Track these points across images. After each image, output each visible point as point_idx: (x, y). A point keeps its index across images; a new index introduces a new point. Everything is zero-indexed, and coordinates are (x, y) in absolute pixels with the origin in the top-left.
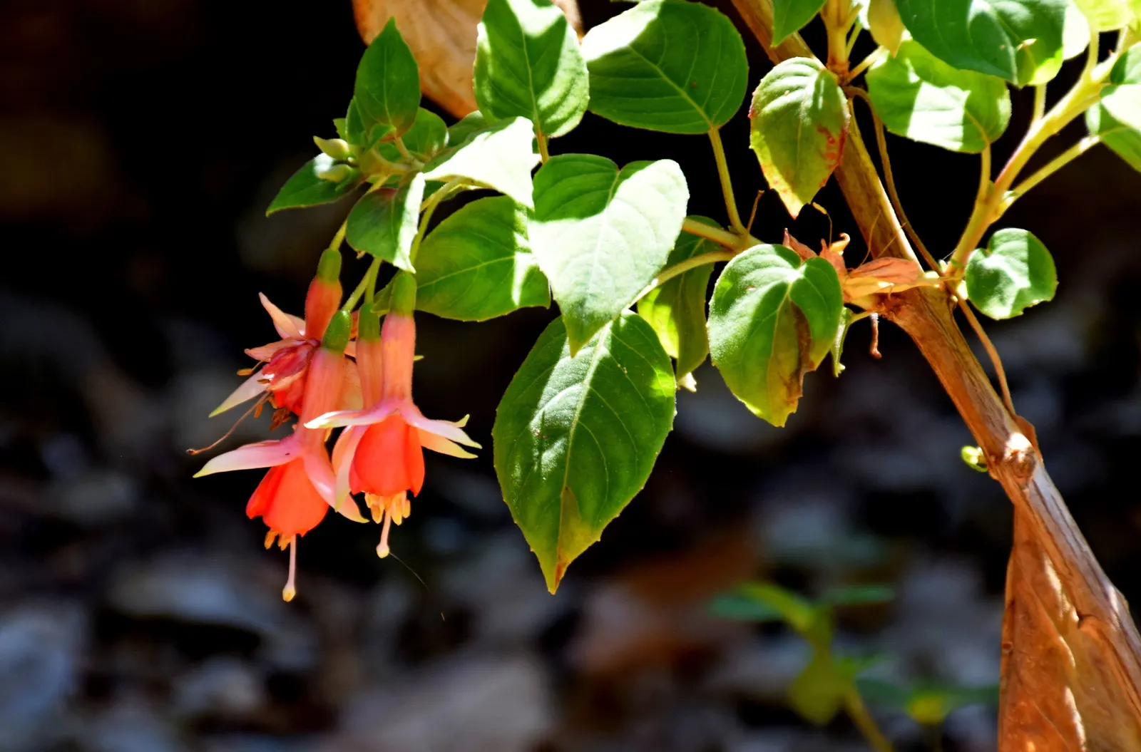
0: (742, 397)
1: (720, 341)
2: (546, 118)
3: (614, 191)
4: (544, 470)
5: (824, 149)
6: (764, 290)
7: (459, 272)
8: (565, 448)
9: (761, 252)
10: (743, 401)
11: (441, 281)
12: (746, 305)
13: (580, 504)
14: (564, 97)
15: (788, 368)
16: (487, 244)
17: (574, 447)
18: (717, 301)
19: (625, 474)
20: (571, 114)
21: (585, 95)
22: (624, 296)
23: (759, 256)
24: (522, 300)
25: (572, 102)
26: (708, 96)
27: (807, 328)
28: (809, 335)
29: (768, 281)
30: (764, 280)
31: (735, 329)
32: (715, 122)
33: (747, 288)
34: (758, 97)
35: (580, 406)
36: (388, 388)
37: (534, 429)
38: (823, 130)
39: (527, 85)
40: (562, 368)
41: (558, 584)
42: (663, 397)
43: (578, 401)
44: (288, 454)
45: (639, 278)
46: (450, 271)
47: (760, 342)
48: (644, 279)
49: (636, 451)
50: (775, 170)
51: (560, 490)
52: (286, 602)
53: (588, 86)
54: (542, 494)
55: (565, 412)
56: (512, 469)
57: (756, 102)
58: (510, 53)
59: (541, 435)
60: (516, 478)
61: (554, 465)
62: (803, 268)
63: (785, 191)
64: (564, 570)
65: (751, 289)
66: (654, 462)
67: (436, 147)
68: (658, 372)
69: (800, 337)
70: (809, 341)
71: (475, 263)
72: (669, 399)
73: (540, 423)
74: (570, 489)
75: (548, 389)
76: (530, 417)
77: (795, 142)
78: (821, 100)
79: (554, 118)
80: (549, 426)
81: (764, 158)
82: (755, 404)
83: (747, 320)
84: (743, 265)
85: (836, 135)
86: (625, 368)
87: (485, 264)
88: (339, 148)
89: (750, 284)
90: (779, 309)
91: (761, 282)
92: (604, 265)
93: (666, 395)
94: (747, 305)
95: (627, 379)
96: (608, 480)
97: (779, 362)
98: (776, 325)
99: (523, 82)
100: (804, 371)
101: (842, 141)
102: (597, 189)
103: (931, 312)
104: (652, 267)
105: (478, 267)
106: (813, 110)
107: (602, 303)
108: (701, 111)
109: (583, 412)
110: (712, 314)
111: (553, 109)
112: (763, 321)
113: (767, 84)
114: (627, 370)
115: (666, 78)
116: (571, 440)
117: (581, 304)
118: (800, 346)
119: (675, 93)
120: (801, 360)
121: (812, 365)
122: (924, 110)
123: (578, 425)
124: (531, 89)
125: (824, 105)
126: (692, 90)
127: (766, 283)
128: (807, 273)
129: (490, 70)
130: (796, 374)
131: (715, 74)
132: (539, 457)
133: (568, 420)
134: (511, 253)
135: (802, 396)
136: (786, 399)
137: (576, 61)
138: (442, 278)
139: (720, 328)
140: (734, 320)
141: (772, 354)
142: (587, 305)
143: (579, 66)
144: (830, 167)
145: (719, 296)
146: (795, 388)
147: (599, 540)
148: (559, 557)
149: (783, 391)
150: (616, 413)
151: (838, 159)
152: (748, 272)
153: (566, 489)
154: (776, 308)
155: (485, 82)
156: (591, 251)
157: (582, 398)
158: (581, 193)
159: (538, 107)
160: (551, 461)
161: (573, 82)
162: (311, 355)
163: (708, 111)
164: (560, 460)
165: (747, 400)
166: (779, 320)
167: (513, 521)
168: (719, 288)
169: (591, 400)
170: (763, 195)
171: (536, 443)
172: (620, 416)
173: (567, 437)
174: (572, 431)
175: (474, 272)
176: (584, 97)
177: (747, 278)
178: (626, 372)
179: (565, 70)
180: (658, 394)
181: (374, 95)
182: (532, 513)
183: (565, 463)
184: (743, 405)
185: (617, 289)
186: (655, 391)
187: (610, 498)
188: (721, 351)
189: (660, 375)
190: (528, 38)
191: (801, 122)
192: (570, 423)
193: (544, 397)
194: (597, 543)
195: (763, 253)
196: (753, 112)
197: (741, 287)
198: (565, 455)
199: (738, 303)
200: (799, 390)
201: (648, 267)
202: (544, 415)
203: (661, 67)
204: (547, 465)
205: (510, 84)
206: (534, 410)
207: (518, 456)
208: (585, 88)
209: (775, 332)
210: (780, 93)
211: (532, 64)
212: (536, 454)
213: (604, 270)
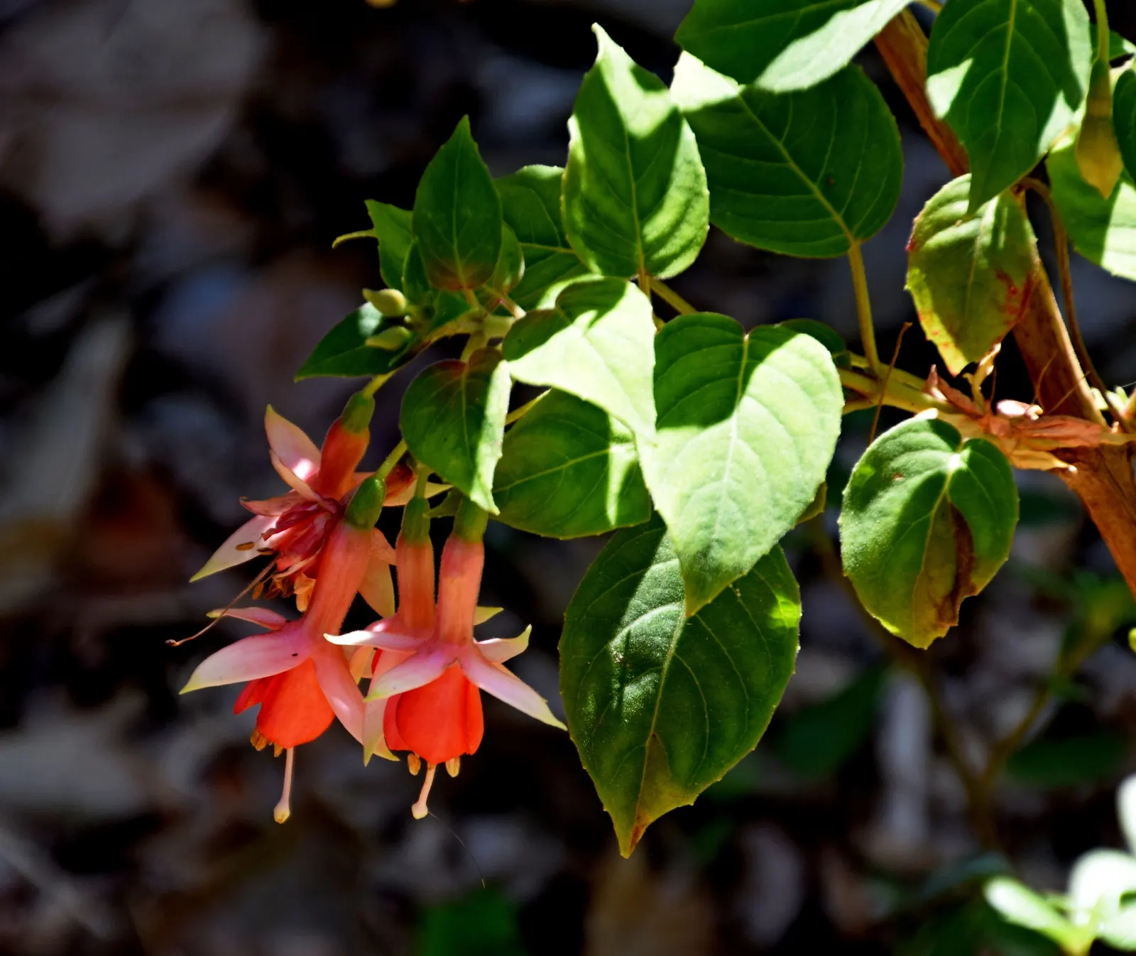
0: (879, 614)
1: (855, 545)
2: (652, 254)
3: (746, 381)
4: (626, 710)
5: (1002, 297)
6: (916, 481)
7: (540, 474)
8: (656, 686)
9: (914, 428)
10: (878, 618)
11: (517, 486)
12: (891, 501)
13: (671, 756)
14: (676, 226)
15: (942, 588)
16: (574, 434)
17: (667, 685)
18: (854, 491)
19: (731, 727)
20: (684, 249)
21: (704, 225)
22: (759, 543)
23: (912, 435)
24: (620, 518)
25: (687, 232)
26: (848, 201)
27: (970, 541)
28: (972, 551)
29: (920, 469)
30: (915, 468)
31: (877, 532)
32: (856, 236)
33: (894, 478)
34: (921, 225)
35: (678, 634)
36: (445, 629)
37: (615, 653)
38: (1003, 276)
39: (630, 205)
40: (656, 579)
41: (634, 847)
42: (784, 628)
43: (675, 626)
44: (295, 655)
45: (779, 518)
46: (528, 475)
47: (908, 550)
48: (785, 519)
49: (747, 697)
50: (936, 319)
51: (645, 739)
52: (277, 824)
53: (708, 211)
54: (623, 739)
55: (658, 639)
56: (584, 702)
57: (918, 231)
58: (608, 161)
59: (623, 662)
60: (589, 713)
61: (638, 705)
62: (966, 453)
63: (946, 345)
64: (643, 831)
65: (898, 479)
66: (771, 717)
67: (508, 281)
68: (781, 599)
69: (960, 549)
70: (971, 559)
71: (561, 461)
72: (792, 630)
73: (623, 646)
74: (658, 737)
75: (635, 602)
76: (611, 636)
77: (963, 288)
78: (1002, 237)
79: (663, 252)
80: (636, 653)
81: (923, 303)
82: (892, 623)
83: (891, 521)
84: (890, 446)
85: (1019, 284)
86: (738, 590)
87: (572, 462)
88: (392, 302)
89: (898, 472)
90: (934, 512)
91: (912, 470)
92: (734, 500)
93: (788, 625)
94: (893, 500)
95: (739, 606)
96: (708, 731)
97: (931, 579)
98: (929, 533)
99: (624, 202)
100: (962, 598)
101: (1027, 292)
102: (722, 376)
103: (1109, 472)
104: (797, 504)
105: (564, 467)
106: (991, 250)
107: (731, 552)
108: (838, 218)
109: (681, 642)
110: (846, 506)
111: (663, 240)
112: (914, 524)
113: (934, 209)
114: (741, 592)
115: (793, 166)
116: (664, 677)
117: (705, 553)
118: (959, 564)
119: (807, 191)
120: (960, 581)
121: (973, 589)
122: (1122, 225)
123: (674, 658)
124: (635, 211)
125: (1006, 242)
126: (827, 189)
127: (919, 472)
128: (972, 462)
129: (584, 186)
130: (953, 595)
131: (859, 168)
132: (621, 690)
133: (661, 651)
134: (605, 446)
135: (956, 625)
136: (934, 622)
137: (694, 176)
138: (518, 482)
139: (856, 529)
140: (875, 519)
141: (923, 569)
142: (713, 553)
143: (696, 185)
144: (1008, 323)
145: (856, 484)
146: (949, 614)
147: (692, 804)
148: (639, 818)
149: (931, 614)
150: (724, 648)
151: (1020, 315)
152: (895, 456)
153: (654, 736)
154: (931, 508)
155: (576, 203)
156: (718, 477)
157: (681, 623)
158: (702, 382)
159: (643, 237)
160: (636, 700)
161: (687, 205)
162: (330, 529)
163: (849, 219)
164: (648, 701)
165: (883, 618)
166: (934, 526)
167: (581, 766)
168: (858, 474)
169: (692, 627)
170: (910, 329)
171: (617, 671)
172: (729, 652)
173: (659, 672)
174: (666, 665)
175: (559, 472)
176: (702, 228)
177: (895, 464)
178: (739, 595)
179: (679, 188)
180: (779, 624)
181: (439, 229)
182: (608, 762)
183: (654, 704)
184: (877, 622)
185: (751, 533)
186: (775, 620)
187: (710, 754)
188: (856, 560)
189: (783, 603)
190: (632, 139)
191: (974, 264)
192: (664, 653)
193: (631, 612)
194: (689, 806)
195: (916, 431)
196: (913, 245)
197: (885, 476)
198: (655, 695)
199: (881, 497)
200: (953, 618)
201: (792, 503)
202: (628, 636)
203: (786, 145)
204: (630, 704)
205: (607, 205)
206: (616, 627)
207: (593, 685)
208: (704, 214)
209: (928, 540)
210: (950, 222)
211: (637, 177)
212: (617, 686)
213: (733, 506)
